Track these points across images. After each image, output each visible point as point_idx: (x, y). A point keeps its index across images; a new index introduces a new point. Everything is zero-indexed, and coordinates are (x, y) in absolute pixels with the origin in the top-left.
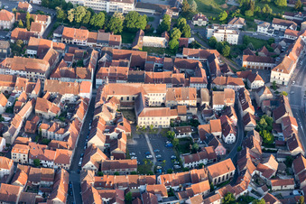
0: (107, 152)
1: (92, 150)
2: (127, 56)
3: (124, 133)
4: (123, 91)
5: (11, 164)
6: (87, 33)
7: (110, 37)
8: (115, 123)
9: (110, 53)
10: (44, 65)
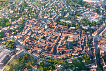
0: (61, 44)
1: (59, 44)
2: (68, 30)
3: (65, 42)
4: (66, 35)
5: (45, 44)
6: (62, 26)
7: (66, 27)
8: (63, 40)
9: (65, 29)
10: (54, 30)
